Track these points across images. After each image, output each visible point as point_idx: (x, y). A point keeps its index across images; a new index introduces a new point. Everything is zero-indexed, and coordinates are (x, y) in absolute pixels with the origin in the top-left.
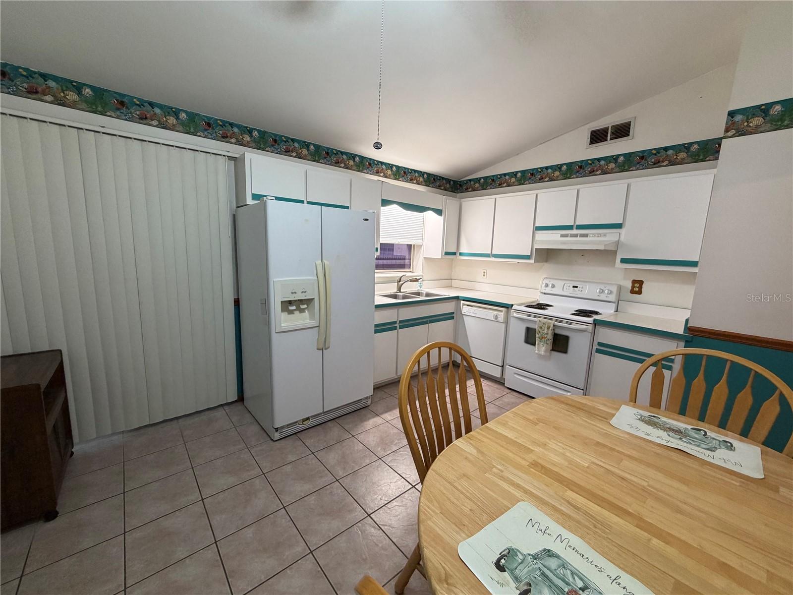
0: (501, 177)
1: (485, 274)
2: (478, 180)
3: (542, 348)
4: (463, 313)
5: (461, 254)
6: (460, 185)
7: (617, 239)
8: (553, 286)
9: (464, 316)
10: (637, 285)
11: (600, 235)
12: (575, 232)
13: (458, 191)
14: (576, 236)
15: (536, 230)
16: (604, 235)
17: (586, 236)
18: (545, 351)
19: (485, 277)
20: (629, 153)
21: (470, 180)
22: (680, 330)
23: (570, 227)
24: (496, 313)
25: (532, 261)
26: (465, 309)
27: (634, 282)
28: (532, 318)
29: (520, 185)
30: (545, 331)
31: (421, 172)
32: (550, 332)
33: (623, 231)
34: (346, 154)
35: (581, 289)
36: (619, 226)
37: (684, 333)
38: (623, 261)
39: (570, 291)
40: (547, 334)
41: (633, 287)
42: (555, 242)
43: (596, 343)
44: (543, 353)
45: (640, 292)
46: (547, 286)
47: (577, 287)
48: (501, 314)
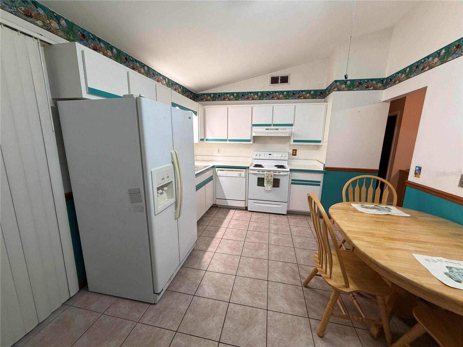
0: (224, 95)
1: (219, 151)
2: (209, 95)
3: (268, 186)
4: (218, 175)
5: (207, 140)
6: (197, 96)
7: (291, 131)
8: (260, 155)
9: (219, 177)
10: (295, 152)
11: (284, 129)
12: (272, 127)
13: (196, 100)
14: (273, 129)
15: (253, 126)
16: (286, 129)
17: (277, 129)
18: (271, 188)
19: (219, 153)
20: (289, 91)
21: (204, 94)
22: (322, 169)
23: (270, 125)
24: (240, 172)
25: (251, 143)
26: (219, 173)
27: (293, 150)
28: (261, 173)
29: (236, 100)
30: (270, 178)
31: (180, 85)
32: (272, 178)
33: (293, 127)
34: (139, 62)
35: (273, 155)
36: (291, 125)
37: (324, 170)
38: (294, 141)
39: (268, 157)
40: (271, 179)
41: (293, 152)
42: (263, 133)
43: (291, 180)
44: (270, 189)
45: (296, 155)
46: (257, 155)
47: (271, 155)
48: (243, 173)
